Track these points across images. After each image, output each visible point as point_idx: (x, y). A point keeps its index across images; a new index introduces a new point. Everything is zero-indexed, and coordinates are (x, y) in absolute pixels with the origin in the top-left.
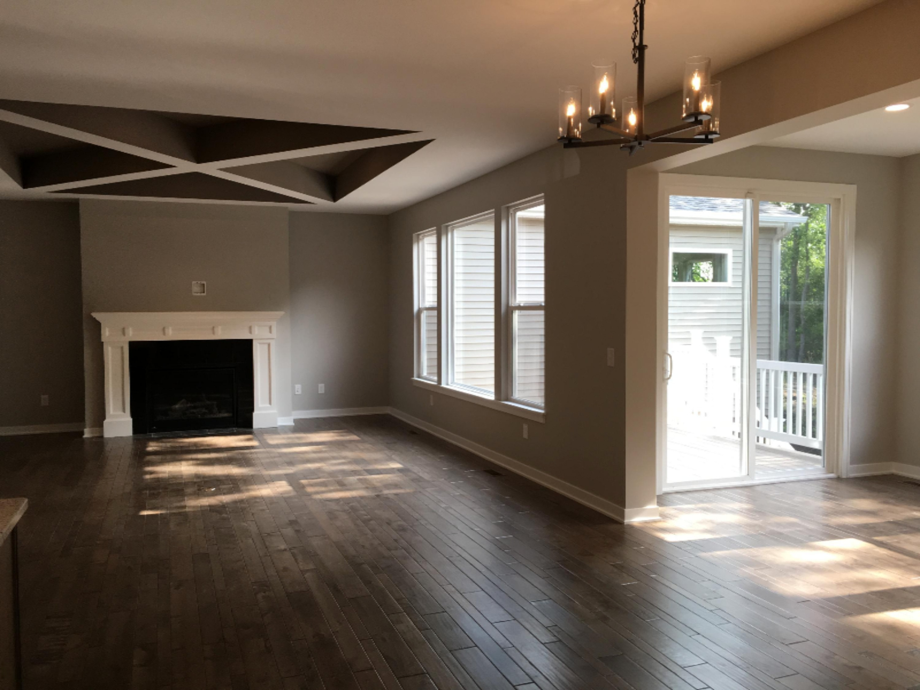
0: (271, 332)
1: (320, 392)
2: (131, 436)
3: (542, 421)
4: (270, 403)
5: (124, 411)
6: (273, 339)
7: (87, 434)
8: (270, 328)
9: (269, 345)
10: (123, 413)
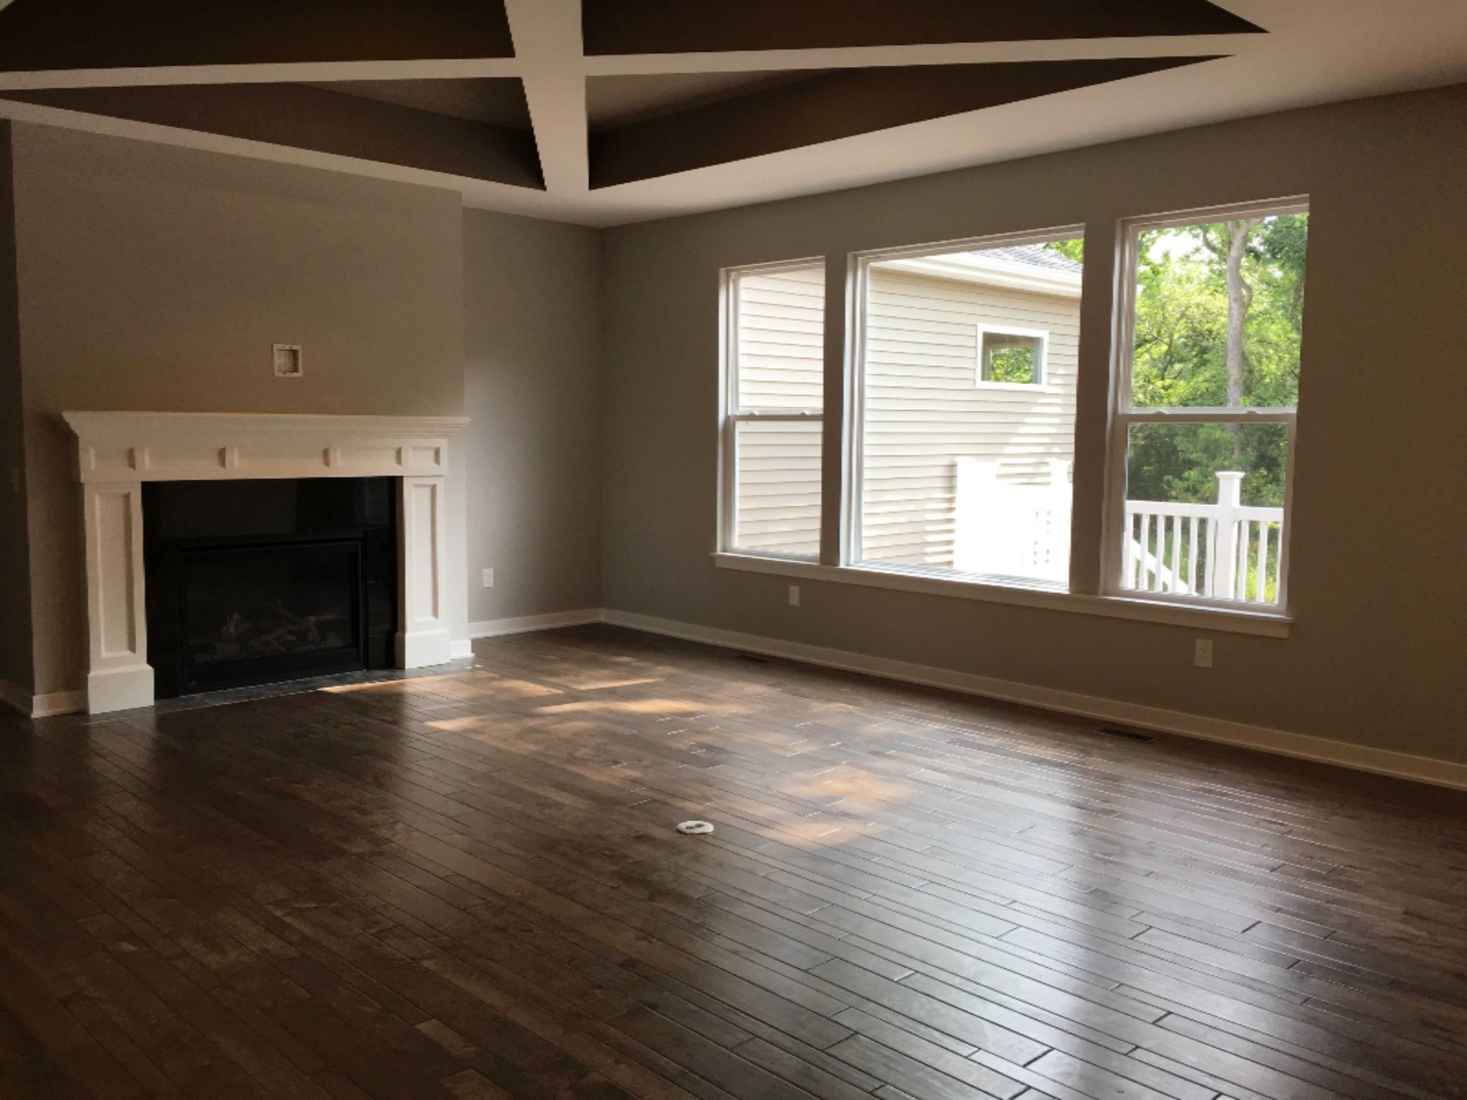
0: (437, 460)
1: (486, 585)
2: (152, 706)
3: (1284, 633)
4: (435, 613)
5: (132, 648)
6: (442, 476)
7: (40, 709)
8: (437, 452)
9: (433, 489)
10: (128, 653)
